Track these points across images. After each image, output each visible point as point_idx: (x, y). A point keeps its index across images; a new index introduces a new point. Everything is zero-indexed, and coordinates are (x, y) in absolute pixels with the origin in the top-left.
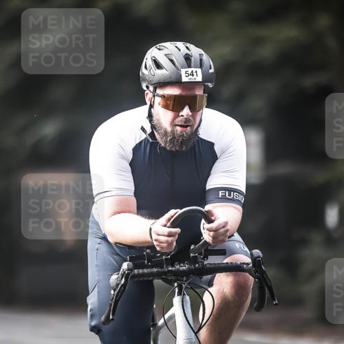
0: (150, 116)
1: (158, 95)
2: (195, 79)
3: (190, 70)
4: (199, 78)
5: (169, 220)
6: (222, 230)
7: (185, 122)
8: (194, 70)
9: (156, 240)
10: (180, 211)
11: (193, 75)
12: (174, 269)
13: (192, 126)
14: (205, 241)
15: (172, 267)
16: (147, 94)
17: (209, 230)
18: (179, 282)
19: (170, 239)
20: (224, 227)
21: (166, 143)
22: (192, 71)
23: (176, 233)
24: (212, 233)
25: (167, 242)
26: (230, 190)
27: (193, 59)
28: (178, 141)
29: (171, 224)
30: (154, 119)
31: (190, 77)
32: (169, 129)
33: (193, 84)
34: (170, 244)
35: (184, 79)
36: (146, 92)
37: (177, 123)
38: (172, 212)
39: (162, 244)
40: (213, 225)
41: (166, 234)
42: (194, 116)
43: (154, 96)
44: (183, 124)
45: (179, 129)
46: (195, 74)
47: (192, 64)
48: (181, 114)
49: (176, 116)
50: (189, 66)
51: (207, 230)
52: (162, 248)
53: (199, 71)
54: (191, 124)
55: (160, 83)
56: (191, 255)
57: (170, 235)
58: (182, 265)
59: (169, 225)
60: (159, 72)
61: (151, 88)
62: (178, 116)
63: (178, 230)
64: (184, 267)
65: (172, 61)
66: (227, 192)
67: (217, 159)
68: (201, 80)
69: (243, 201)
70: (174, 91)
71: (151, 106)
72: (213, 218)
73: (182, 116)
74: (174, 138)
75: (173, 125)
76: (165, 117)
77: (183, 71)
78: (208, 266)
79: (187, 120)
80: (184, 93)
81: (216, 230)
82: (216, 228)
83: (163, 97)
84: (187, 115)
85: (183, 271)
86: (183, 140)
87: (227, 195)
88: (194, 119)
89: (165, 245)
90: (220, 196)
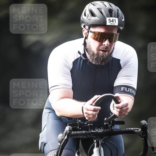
0: (85, 44)
1: (91, 32)
2: (114, 24)
3: (111, 19)
4: (116, 24)
5: (94, 101)
6: (125, 108)
7: (106, 49)
8: (114, 18)
9: (86, 113)
10: (100, 96)
11: (113, 22)
12: (95, 131)
13: (109, 51)
14: (115, 115)
15: (94, 130)
16: (84, 30)
17: (117, 108)
18: (98, 139)
19: (94, 113)
20: (126, 106)
21: (93, 60)
22: (113, 19)
23: (98, 109)
24: (119, 110)
25: (93, 114)
26: (128, 87)
27: (113, 12)
28: (100, 59)
29: (95, 104)
30: (87, 45)
31: (112, 22)
32: (96, 52)
33: (113, 27)
34: (94, 116)
35: (108, 24)
36: (83, 29)
37: (100, 49)
38: (96, 97)
39: (90, 116)
40: (120, 105)
41: (92, 109)
42: (111, 46)
43: (88, 32)
44: (104, 49)
45: (101, 52)
46: (114, 21)
47: (113, 15)
48: (103, 44)
49: (101, 45)
50: (111, 16)
51: (116, 107)
52: (89, 118)
53: (117, 19)
54: (108, 50)
55: (93, 25)
56: (105, 123)
57: (95, 110)
58: (99, 129)
59: (94, 104)
60: (93, 18)
61: (87, 27)
62: (102, 45)
63: (99, 108)
64: (100, 131)
65: (101, 12)
66: (126, 88)
67: (121, 69)
68: (117, 25)
69: (135, 94)
70: (101, 30)
71: (86, 38)
72: (119, 101)
73: (104, 45)
74: (98, 57)
75: (98, 50)
76: (94, 45)
77: (108, 19)
78: (114, 130)
79: (107, 48)
80: (107, 32)
81: (121, 108)
82: (121, 107)
83: (94, 33)
84: (107, 45)
85: (100, 133)
86: (103, 59)
87: (126, 89)
88: (111, 47)
89: (91, 116)
90: (122, 90)
